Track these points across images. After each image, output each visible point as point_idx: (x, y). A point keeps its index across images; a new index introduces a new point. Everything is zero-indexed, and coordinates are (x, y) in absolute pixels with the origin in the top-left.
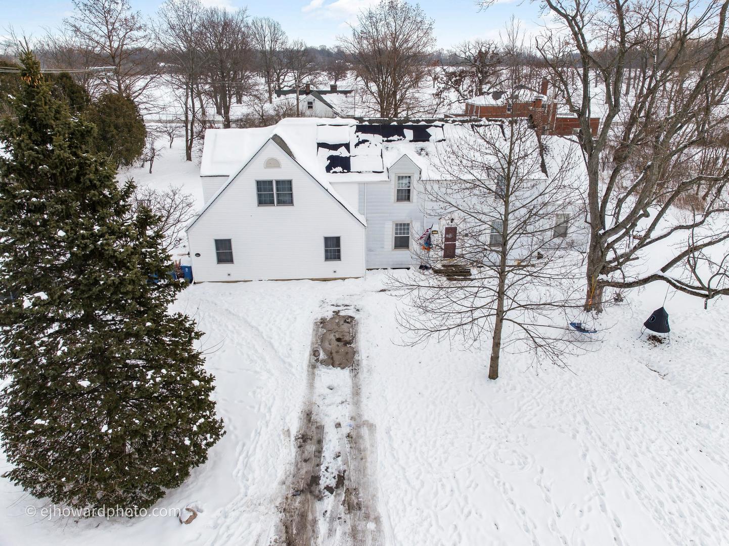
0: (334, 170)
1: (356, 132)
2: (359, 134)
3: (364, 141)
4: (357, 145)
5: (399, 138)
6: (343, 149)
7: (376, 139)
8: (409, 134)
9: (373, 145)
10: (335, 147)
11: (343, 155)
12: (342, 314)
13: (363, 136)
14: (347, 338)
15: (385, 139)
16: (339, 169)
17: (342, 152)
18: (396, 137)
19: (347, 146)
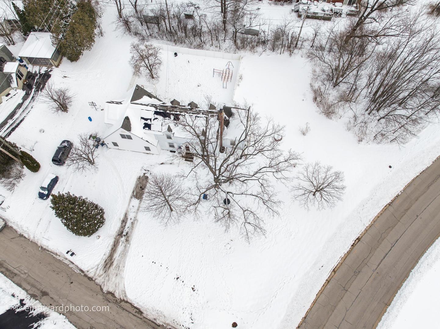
0: (146, 129)
1: (154, 114)
2: (155, 115)
3: (156, 118)
4: (154, 120)
5: (168, 118)
6: (149, 121)
7: (160, 118)
8: (172, 117)
9: (159, 121)
10: (146, 120)
11: (149, 123)
12: (146, 175)
13: (156, 116)
14: (143, 187)
15: (164, 118)
16: (147, 128)
17: (149, 122)
18: (167, 118)
19: (150, 120)
